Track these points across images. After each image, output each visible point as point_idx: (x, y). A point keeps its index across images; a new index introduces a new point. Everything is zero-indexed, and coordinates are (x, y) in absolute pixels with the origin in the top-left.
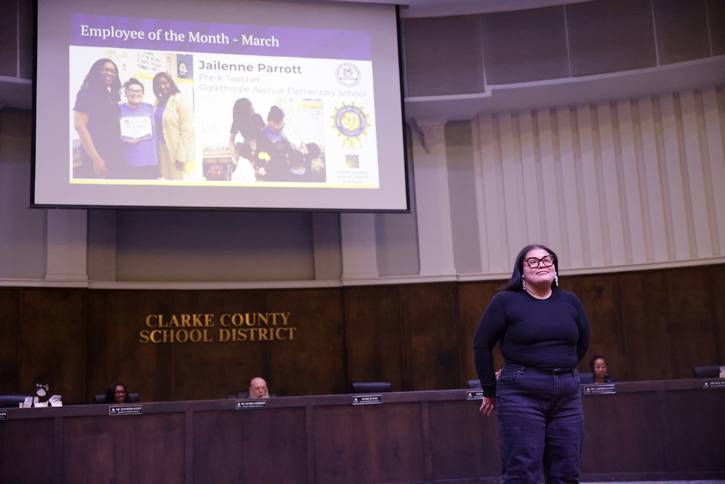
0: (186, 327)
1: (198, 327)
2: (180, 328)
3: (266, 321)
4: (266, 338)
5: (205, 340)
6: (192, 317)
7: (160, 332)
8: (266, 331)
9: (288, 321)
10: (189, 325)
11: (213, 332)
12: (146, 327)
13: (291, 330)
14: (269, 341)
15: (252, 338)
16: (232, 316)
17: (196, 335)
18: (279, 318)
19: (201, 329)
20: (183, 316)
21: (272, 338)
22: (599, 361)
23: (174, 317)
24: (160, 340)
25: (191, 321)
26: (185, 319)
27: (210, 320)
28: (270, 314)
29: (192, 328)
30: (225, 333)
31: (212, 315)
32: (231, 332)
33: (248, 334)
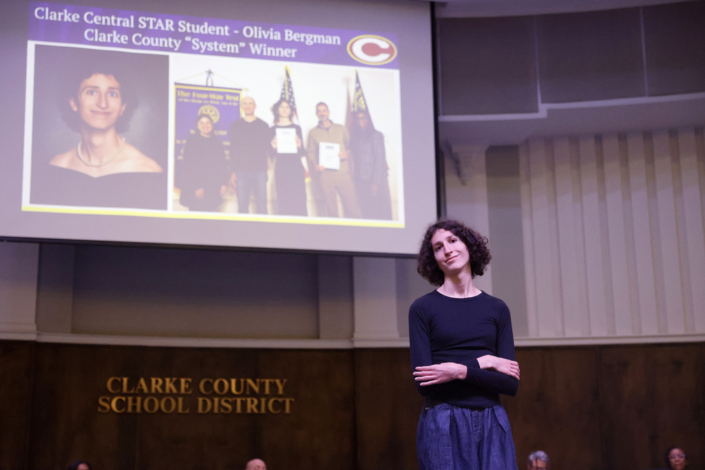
0: (157, 394)
1: (171, 394)
2: (150, 394)
3: (256, 389)
4: (256, 411)
5: (180, 410)
6: (164, 382)
7: (124, 399)
8: (256, 401)
9: (284, 389)
10: (160, 391)
11: (190, 401)
12: (106, 392)
13: (288, 401)
14: (260, 415)
15: (239, 410)
16: (214, 381)
17: (168, 404)
18: (273, 386)
19: (176, 396)
20: (153, 380)
21: (263, 410)
22: (676, 451)
23: (142, 381)
24: (124, 410)
25: (163, 387)
26: (156, 383)
27: (187, 386)
28: (262, 380)
29: (164, 395)
30: (205, 403)
31: (190, 380)
32: (213, 402)
33: (234, 404)
